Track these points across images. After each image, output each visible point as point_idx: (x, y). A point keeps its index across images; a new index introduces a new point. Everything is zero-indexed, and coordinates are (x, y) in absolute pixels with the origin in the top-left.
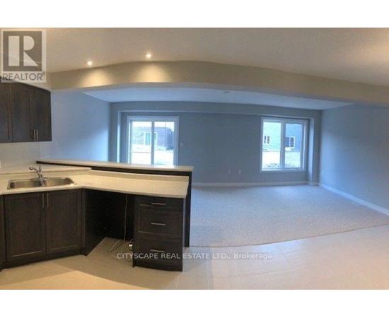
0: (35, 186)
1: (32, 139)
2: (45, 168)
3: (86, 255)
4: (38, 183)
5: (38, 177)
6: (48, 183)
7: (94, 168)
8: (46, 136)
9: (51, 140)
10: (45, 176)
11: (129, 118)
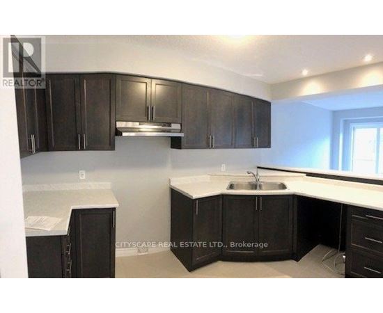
0: (252, 189)
1: (252, 146)
2: (262, 173)
3: (297, 261)
4: (254, 186)
5: (255, 180)
6: (263, 187)
7: (309, 174)
8: (266, 143)
9: (270, 147)
10: (261, 180)
11: (352, 125)
